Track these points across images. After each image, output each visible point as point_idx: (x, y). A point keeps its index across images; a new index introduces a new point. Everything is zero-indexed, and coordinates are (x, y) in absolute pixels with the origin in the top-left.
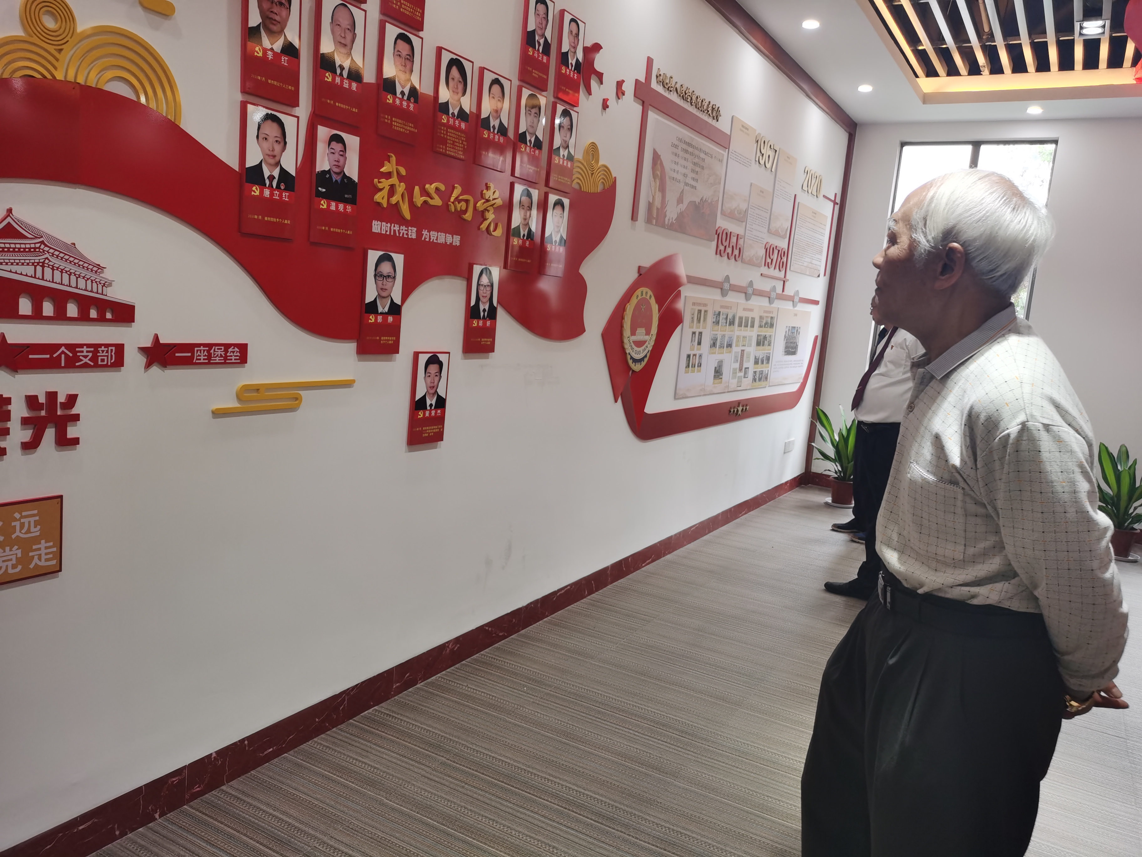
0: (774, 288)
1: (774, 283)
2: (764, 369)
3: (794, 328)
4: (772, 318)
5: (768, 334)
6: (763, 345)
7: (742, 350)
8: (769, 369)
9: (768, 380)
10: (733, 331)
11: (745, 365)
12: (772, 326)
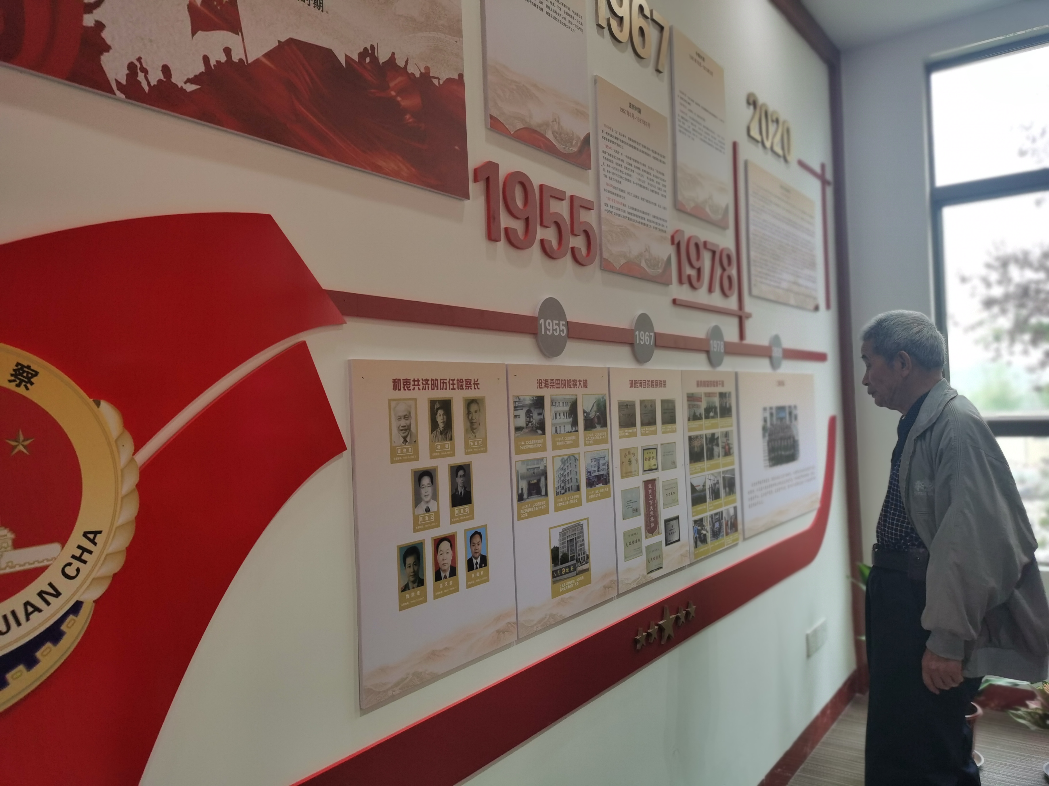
0: (716, 332)
1: (714, 320)
2: (723, 509)
3: (781, 409)
4: (722, 395)
5: (718, 431)
6: (711, 456)
7: (647, 483)
8: (738, 504)
9: (740, 527)
10: (605, 441)
11: (665, 514)
12: (726, 411)
